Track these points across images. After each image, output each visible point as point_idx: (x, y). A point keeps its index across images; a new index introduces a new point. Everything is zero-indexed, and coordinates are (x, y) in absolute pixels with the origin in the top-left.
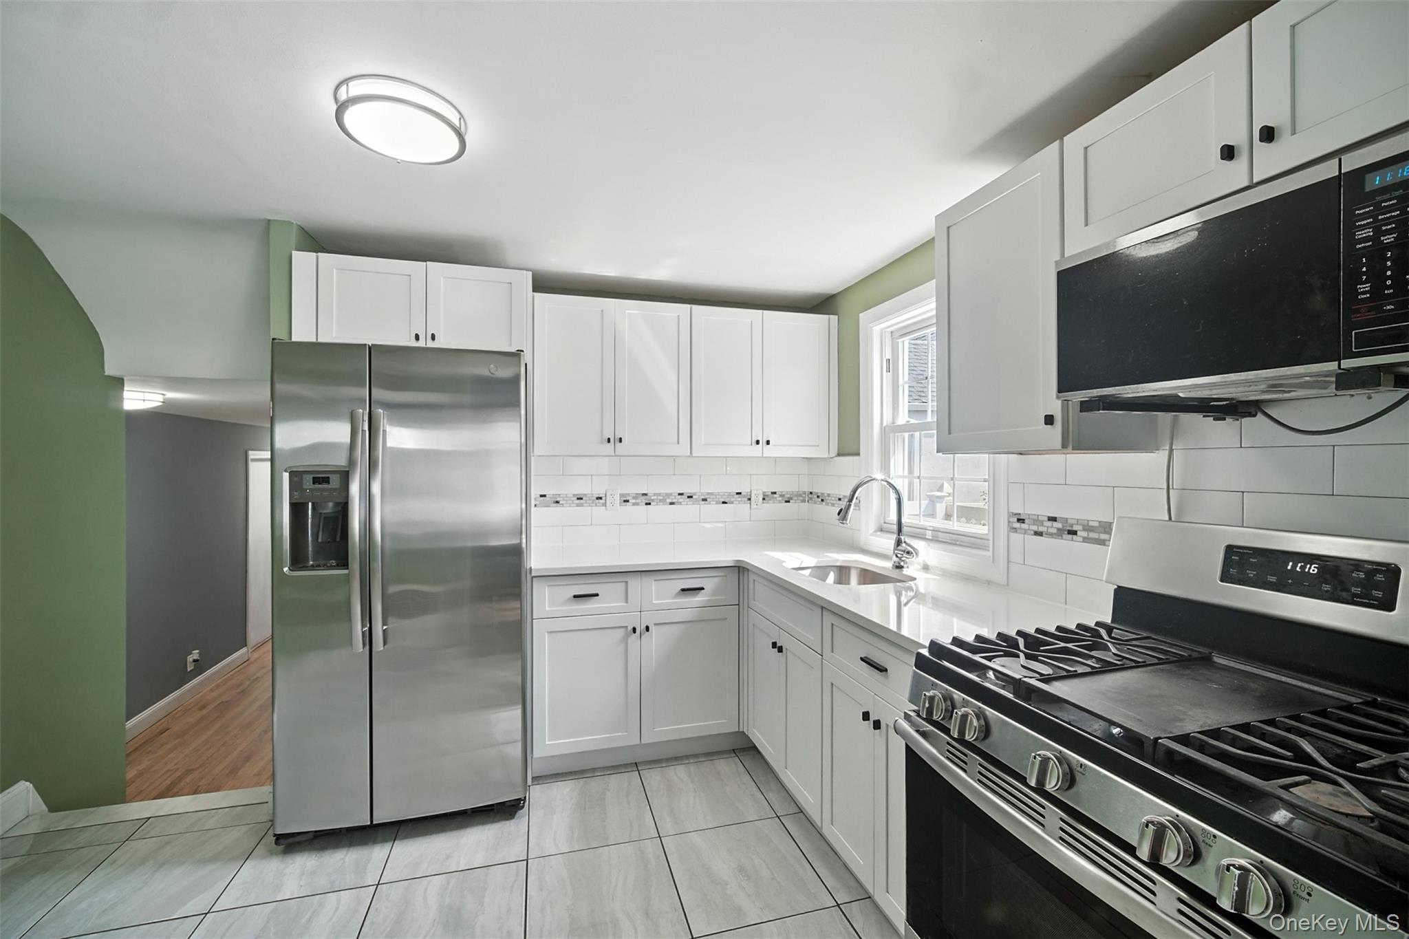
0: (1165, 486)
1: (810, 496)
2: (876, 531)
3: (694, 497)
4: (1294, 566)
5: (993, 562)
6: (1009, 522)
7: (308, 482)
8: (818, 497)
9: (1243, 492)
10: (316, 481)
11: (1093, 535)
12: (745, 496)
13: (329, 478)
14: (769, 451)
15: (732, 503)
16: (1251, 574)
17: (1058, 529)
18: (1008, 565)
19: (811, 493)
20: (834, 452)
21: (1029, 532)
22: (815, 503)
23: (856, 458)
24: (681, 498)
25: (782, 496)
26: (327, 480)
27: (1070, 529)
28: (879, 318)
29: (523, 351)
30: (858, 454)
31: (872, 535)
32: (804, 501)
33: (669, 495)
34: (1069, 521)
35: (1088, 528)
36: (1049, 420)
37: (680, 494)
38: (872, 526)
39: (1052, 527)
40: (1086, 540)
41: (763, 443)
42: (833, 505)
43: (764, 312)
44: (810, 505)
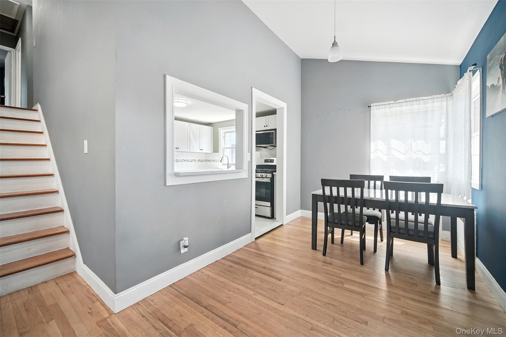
8: (208, 160)
12: (195, 160)
14: (202, 151)
15: (192, 162)
19: (206, 160)
20: (213, 152)
23: (218, 153)
25: (201, 160)
30: (218, 152)
32: (204, 162)
33: (181, 160)
37: (183, 160)
41: (202, 150)
42: (212, 162)
43: (201, 125)
44: (206, 162)
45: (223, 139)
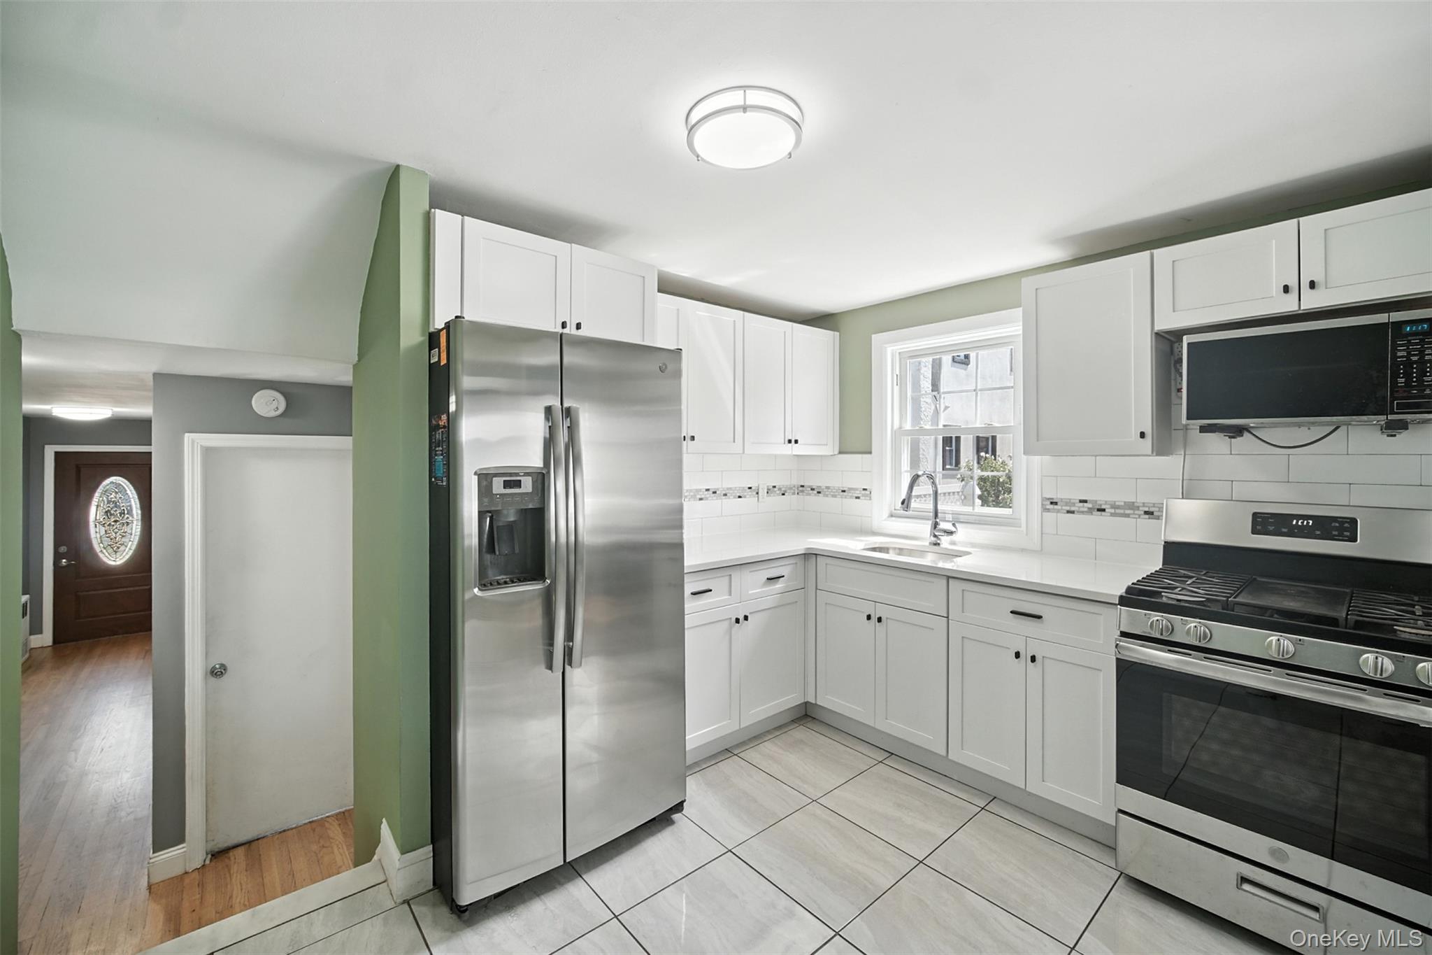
0: (1181, 478)
1: (801, 489)
2: (888, 517)
3: (718, 492)
4: (1297, 522)
5: (1027, 534)
6: (1042, 504)
7: (498, 486)
8: (812, 489)
9: (1232, 481)
10: (507, 484)
11: (1118, 511)
12: (754, 490)
13: (520, 481)
14: (796, 450)
15: (745, 497)
16: (1271, 528)
17: (1089, 508)
18: (1042, 536)
19: (802, 486)
20: (836, 452)
21: (1062, 511)
22: (809, 495)
23: (866, 456)
24: (708, 494)
25: (780, 489)
26: (518, 484)
27: (1099, 507)
28: (895, 341)
29: (681, 350)
30: (870, 453)
31: (885, 520)
32: (794, 494)
33: (698, 491)
34: (1098, 502)
35: (1114, 506)
36: (1142, 435)
37: (707, 490)
38: (886, 514)
39: (1083, 507)
40: (1112, 515)
41: (793, 441)
42: (834, 496)
43: (791, 323)
44: (801, 497)
45: (896, 389)
